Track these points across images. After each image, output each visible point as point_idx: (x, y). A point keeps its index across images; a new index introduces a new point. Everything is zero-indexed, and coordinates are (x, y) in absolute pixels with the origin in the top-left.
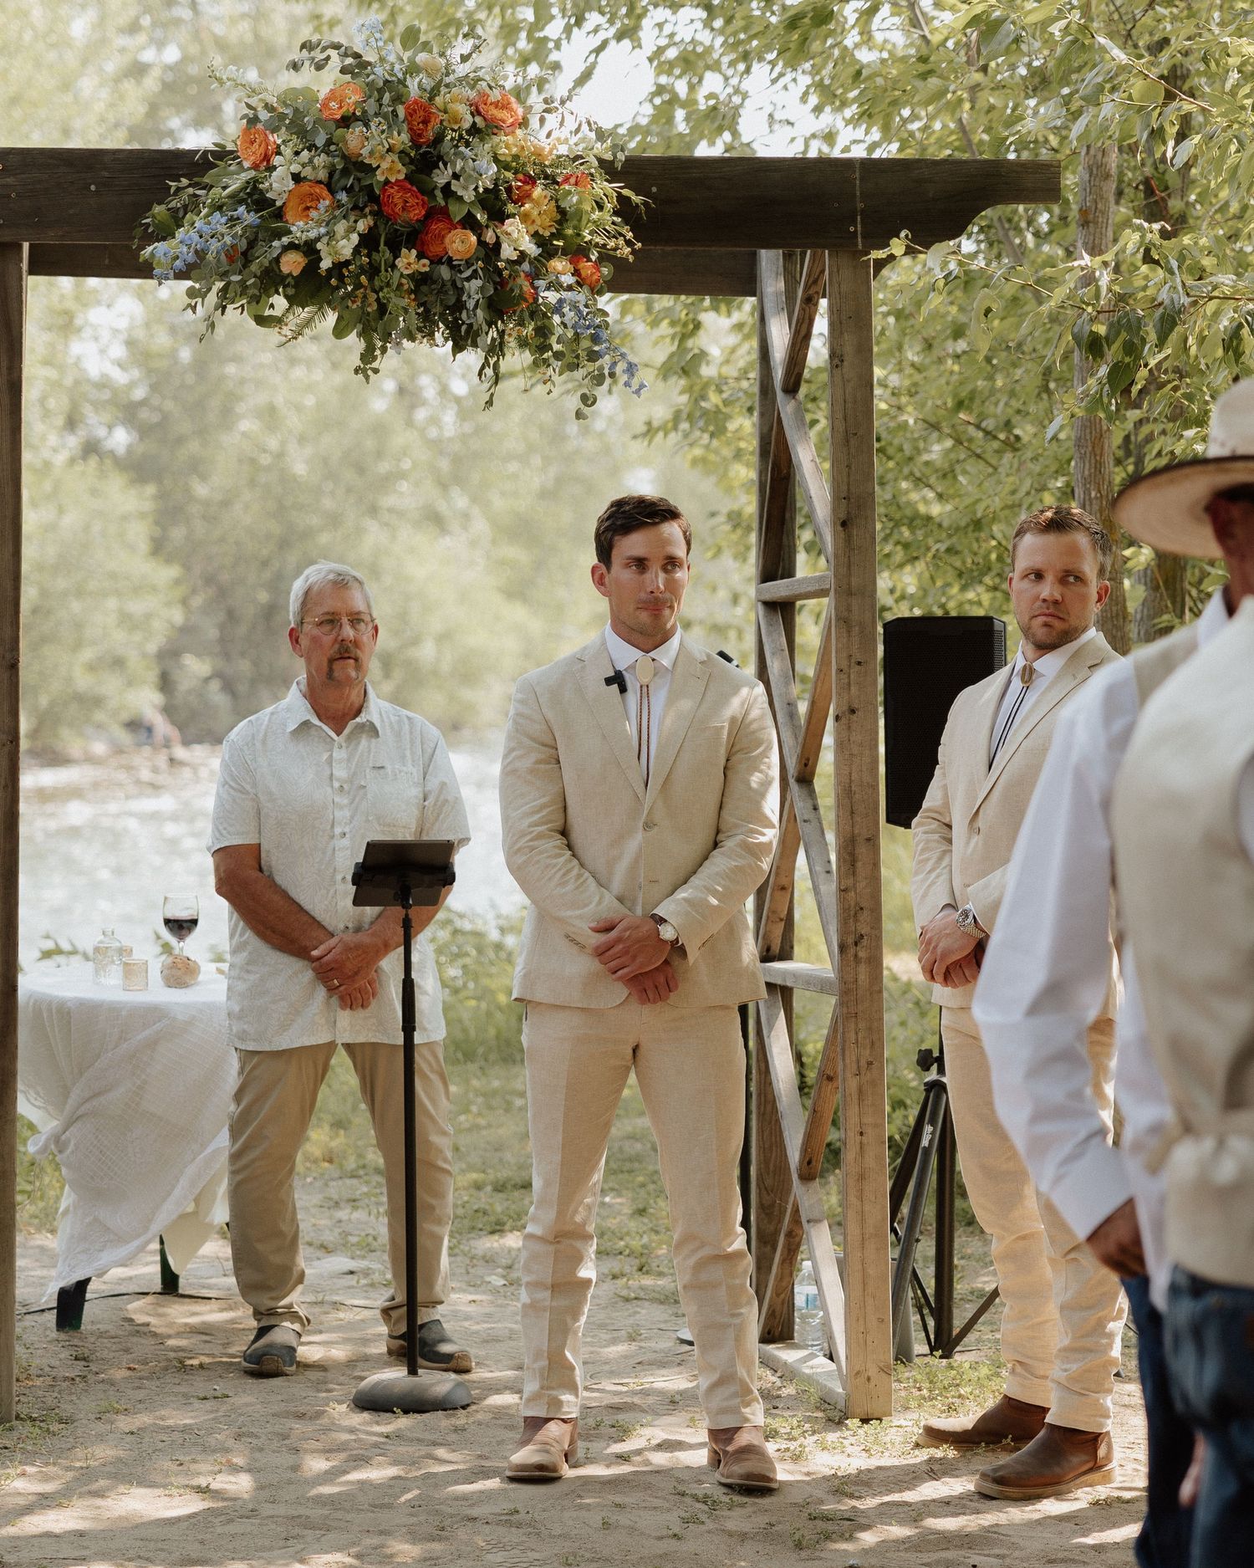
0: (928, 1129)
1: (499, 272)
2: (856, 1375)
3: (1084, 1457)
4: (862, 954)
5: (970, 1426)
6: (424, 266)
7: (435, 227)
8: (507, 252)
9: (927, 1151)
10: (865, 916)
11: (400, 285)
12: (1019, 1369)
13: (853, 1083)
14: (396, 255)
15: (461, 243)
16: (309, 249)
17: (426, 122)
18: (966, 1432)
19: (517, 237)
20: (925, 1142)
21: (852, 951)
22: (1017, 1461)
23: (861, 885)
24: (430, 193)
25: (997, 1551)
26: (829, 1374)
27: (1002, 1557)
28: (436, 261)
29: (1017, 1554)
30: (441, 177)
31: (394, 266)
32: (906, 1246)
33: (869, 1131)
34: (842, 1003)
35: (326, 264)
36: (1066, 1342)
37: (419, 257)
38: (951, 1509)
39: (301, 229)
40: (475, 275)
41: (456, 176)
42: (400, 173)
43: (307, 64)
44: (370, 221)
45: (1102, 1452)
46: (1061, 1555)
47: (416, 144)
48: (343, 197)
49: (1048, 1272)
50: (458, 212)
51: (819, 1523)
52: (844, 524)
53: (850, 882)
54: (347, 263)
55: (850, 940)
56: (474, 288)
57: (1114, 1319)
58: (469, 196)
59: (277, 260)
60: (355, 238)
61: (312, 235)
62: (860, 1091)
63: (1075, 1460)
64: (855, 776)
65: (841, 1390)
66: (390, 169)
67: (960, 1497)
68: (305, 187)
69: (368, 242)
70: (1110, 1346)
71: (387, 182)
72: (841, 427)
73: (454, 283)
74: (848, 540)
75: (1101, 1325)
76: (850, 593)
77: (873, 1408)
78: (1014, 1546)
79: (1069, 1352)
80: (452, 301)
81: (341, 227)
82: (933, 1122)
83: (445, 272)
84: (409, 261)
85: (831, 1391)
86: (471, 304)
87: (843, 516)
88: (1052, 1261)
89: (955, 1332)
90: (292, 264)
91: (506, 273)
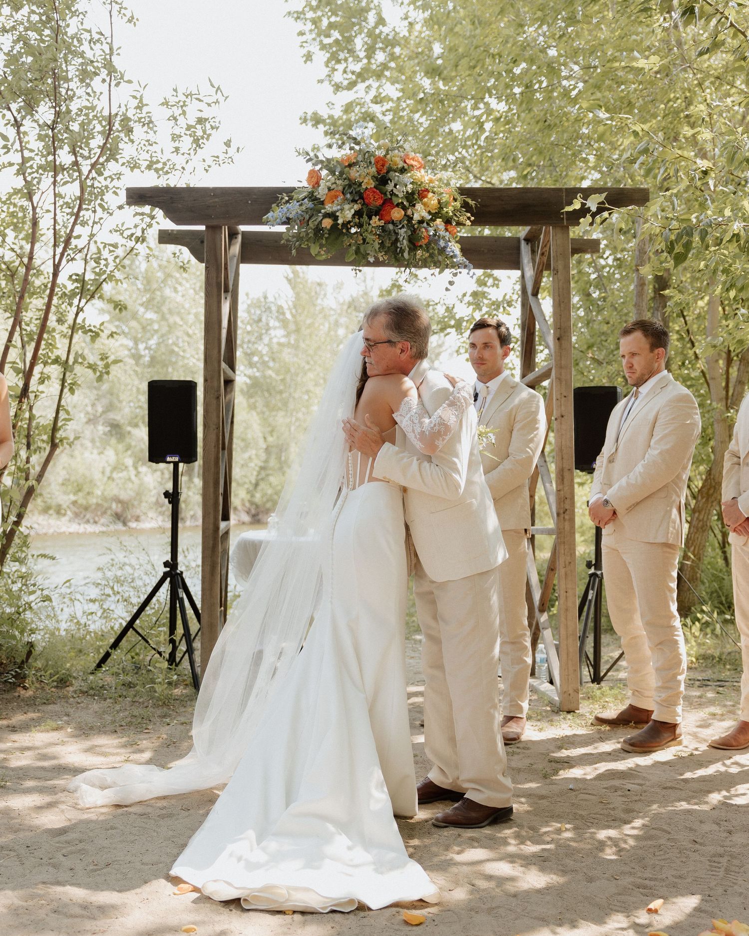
0: (591, 592)
1: (413, 226)
2: (563, 693)
3: (669, 734)
4: (567, 517)
5: (615, 717)
6: (382, 223)
7: (387, 208)
8: (416, 217)
9: (590, 601)
10: (568, 501)
11: (372, 231)
12: (636, 693)
13: (563, 571)
14: (370, 218)
15: (397, 214)
16: (333, 216)
17: (383, 165)
18: (613, 720)
19: (420, 212)
20: (590, 597)
21: (562, 516)
22: (639, 735)
23: (566, 488)
24: (385, 194)
25: (636, 781)
26: (552, 691)
27: (641, 785)
28: (387, 222)
29: (648, 783)
30: (390, 187)
31: (369, 224)
32: (583, 639)
33: (569, 591)
34: (558, 538)
35: (340, 221)
36: (660, 684)
37: (379, 220)
38: (611, 757)
39: (329, 208)
40: (403, 227)
41: (395, 186)
42: (372, 184)
43: (335, 145)
44: (360, 206)
45: (678, 732)
46: (669, 785)
47: (378, 173)
48: (348, 196)
49: (648, 652)
50: (396, 201)
51: (553, 764)
52: (558, 339)
53: (561, 487)
54: (349, 222)
55: (562, 512)
56: (402, 232)
57: (680, 674)
58: (401, 195)
59: (321, 222)
60: (353, 211)
61: (335, 209)
62: (566, 574)
63: (666, 735)
64: (563, 443)
65: (557, 698)
66: (369, 183)
67: (614, 751)
68: (333, 192)
69: (358, 214)
70: (679, 686)
71: (367, 189)
72: (557, 299)
73: (394, 231)
74: (560, 345)
75: (674, 676)
76: (561, 367)
77: (571, 707)
78: (644, 778)
79: (660, 689)
80: (394, 238)
81: (347, 207)
82: (593, 589)
83: (391, 227)
84: (375, 221)
85: (553, 699)
86: (401, 239)
87: (558, 336)
88: (650, 648)
89: (602, 674)
90: (327, 223)
91: (416, 226)
